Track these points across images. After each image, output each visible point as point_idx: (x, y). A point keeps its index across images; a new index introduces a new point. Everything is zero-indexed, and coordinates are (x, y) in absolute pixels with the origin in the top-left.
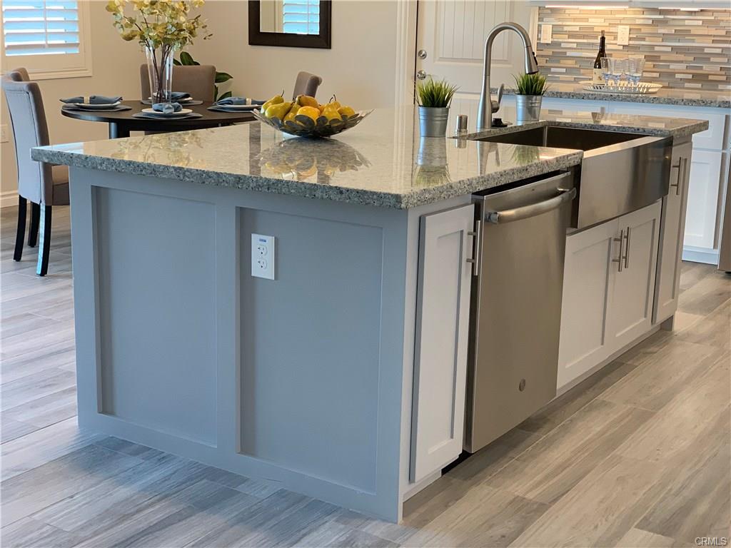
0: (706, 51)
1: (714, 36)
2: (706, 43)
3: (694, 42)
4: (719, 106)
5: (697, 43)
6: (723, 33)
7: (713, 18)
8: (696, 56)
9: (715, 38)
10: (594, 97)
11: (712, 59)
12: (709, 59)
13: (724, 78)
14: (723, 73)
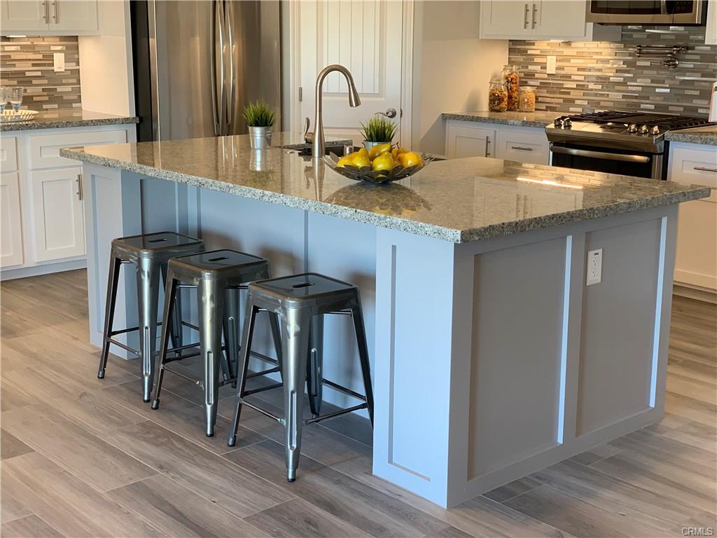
0: (28, 74)
1: (33, 60)
2: (26, 67)
3: (15, 66)
4: (123, 123)
5: (19, 67)
6: (40, 57)
7: (29, 43)
8: (19, 79)
9: (34, 62)
10: (10, 128)
11: (34, 82)
12: (31, 82)
13: (47, 98)
14: (45, 93)
